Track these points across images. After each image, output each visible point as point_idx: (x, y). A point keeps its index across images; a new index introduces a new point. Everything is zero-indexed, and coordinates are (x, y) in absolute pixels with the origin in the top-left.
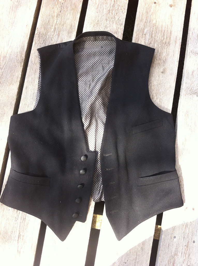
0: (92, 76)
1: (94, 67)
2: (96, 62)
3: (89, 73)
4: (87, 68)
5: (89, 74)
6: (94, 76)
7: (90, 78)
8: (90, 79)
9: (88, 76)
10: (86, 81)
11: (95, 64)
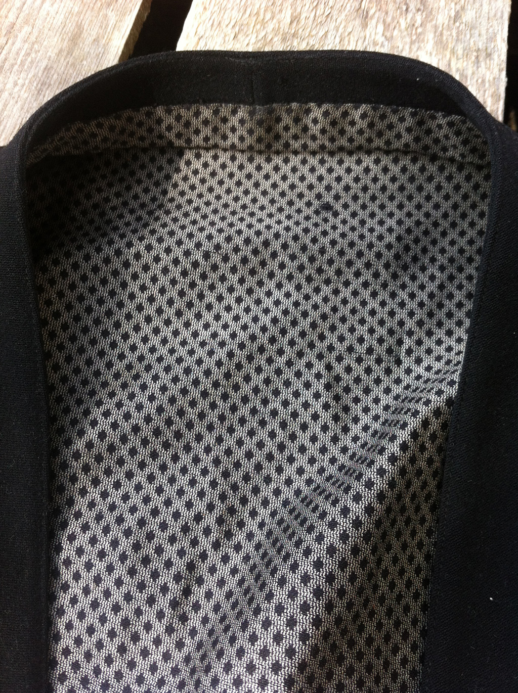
0: (215, 473)
1: (247, 379)
2: (263, 339)
3: (189, 436)
4: (174, 390)
5: (188, 448)
6: (237, 477)
7: (191, 493)
8: (200, 506)
9: (174, 469)
10: (153, 525)
11: (261, 350)
